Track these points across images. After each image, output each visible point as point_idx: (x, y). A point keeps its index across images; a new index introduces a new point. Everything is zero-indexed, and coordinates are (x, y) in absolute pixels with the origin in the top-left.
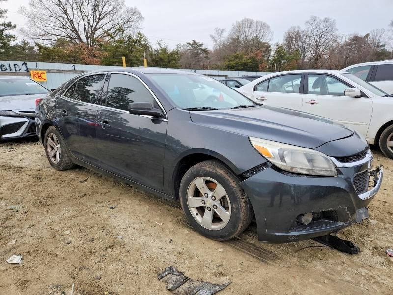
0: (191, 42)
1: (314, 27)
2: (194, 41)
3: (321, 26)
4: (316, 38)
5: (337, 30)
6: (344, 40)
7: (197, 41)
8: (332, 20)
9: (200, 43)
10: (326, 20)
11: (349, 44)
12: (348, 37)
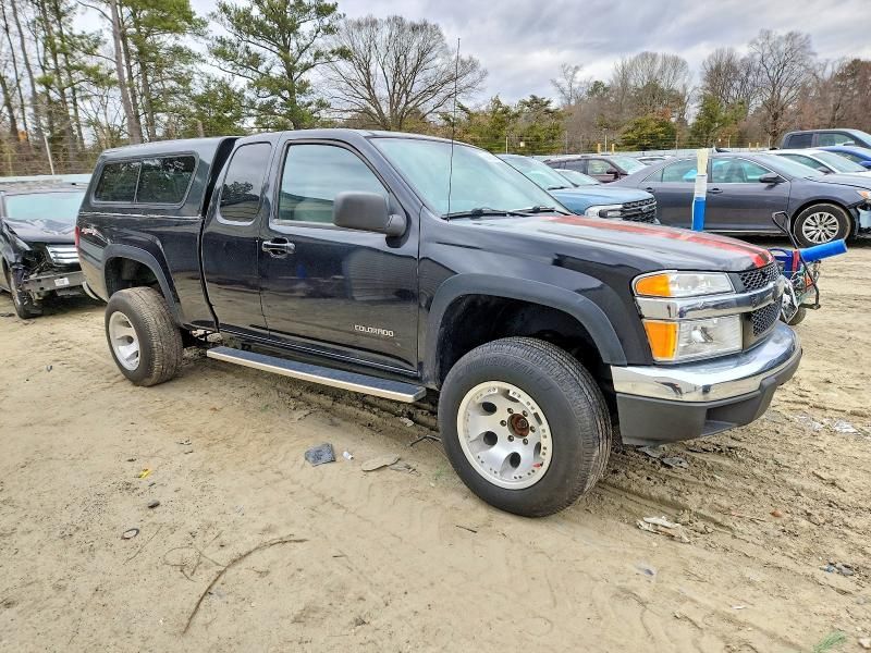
0: (528, 99)
1: (767, 51)
2: (533, 96)
3: (782, 48)
4: (771, 73)
5: (815, 54)
6: (829, 69)
7: (539, 97)
8: (803, 36)
9: (545, 100)
10: (791, 36)
11: (842, 77)
12: (837, 65)
